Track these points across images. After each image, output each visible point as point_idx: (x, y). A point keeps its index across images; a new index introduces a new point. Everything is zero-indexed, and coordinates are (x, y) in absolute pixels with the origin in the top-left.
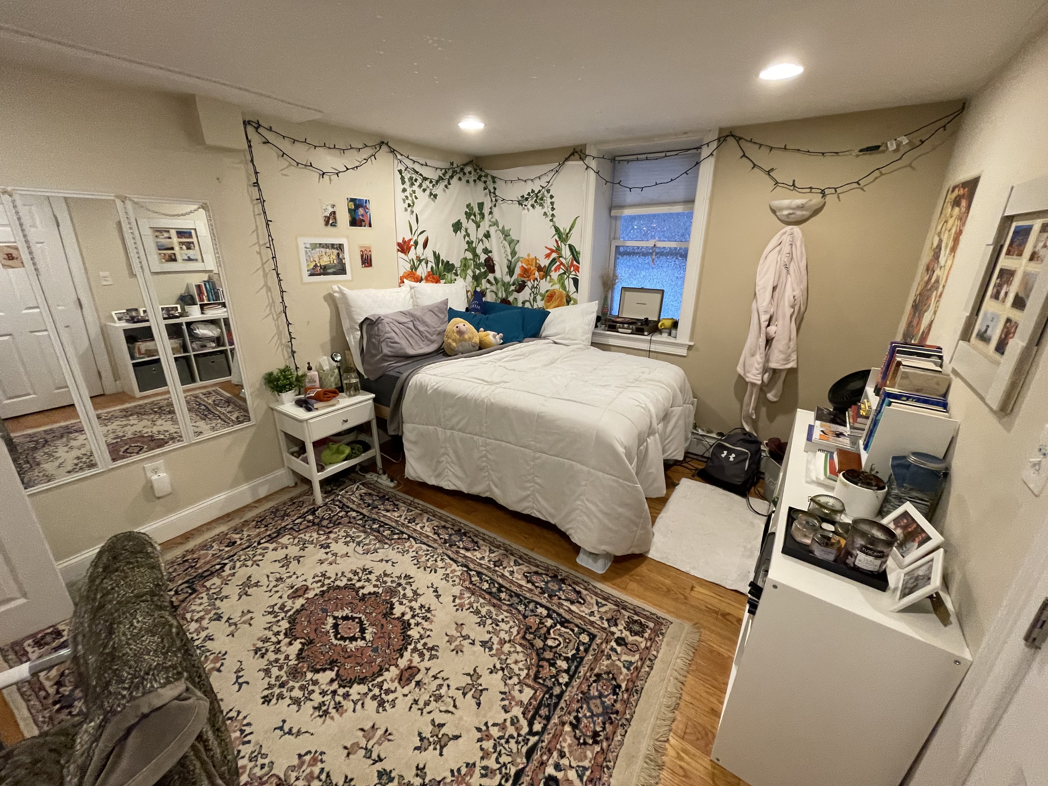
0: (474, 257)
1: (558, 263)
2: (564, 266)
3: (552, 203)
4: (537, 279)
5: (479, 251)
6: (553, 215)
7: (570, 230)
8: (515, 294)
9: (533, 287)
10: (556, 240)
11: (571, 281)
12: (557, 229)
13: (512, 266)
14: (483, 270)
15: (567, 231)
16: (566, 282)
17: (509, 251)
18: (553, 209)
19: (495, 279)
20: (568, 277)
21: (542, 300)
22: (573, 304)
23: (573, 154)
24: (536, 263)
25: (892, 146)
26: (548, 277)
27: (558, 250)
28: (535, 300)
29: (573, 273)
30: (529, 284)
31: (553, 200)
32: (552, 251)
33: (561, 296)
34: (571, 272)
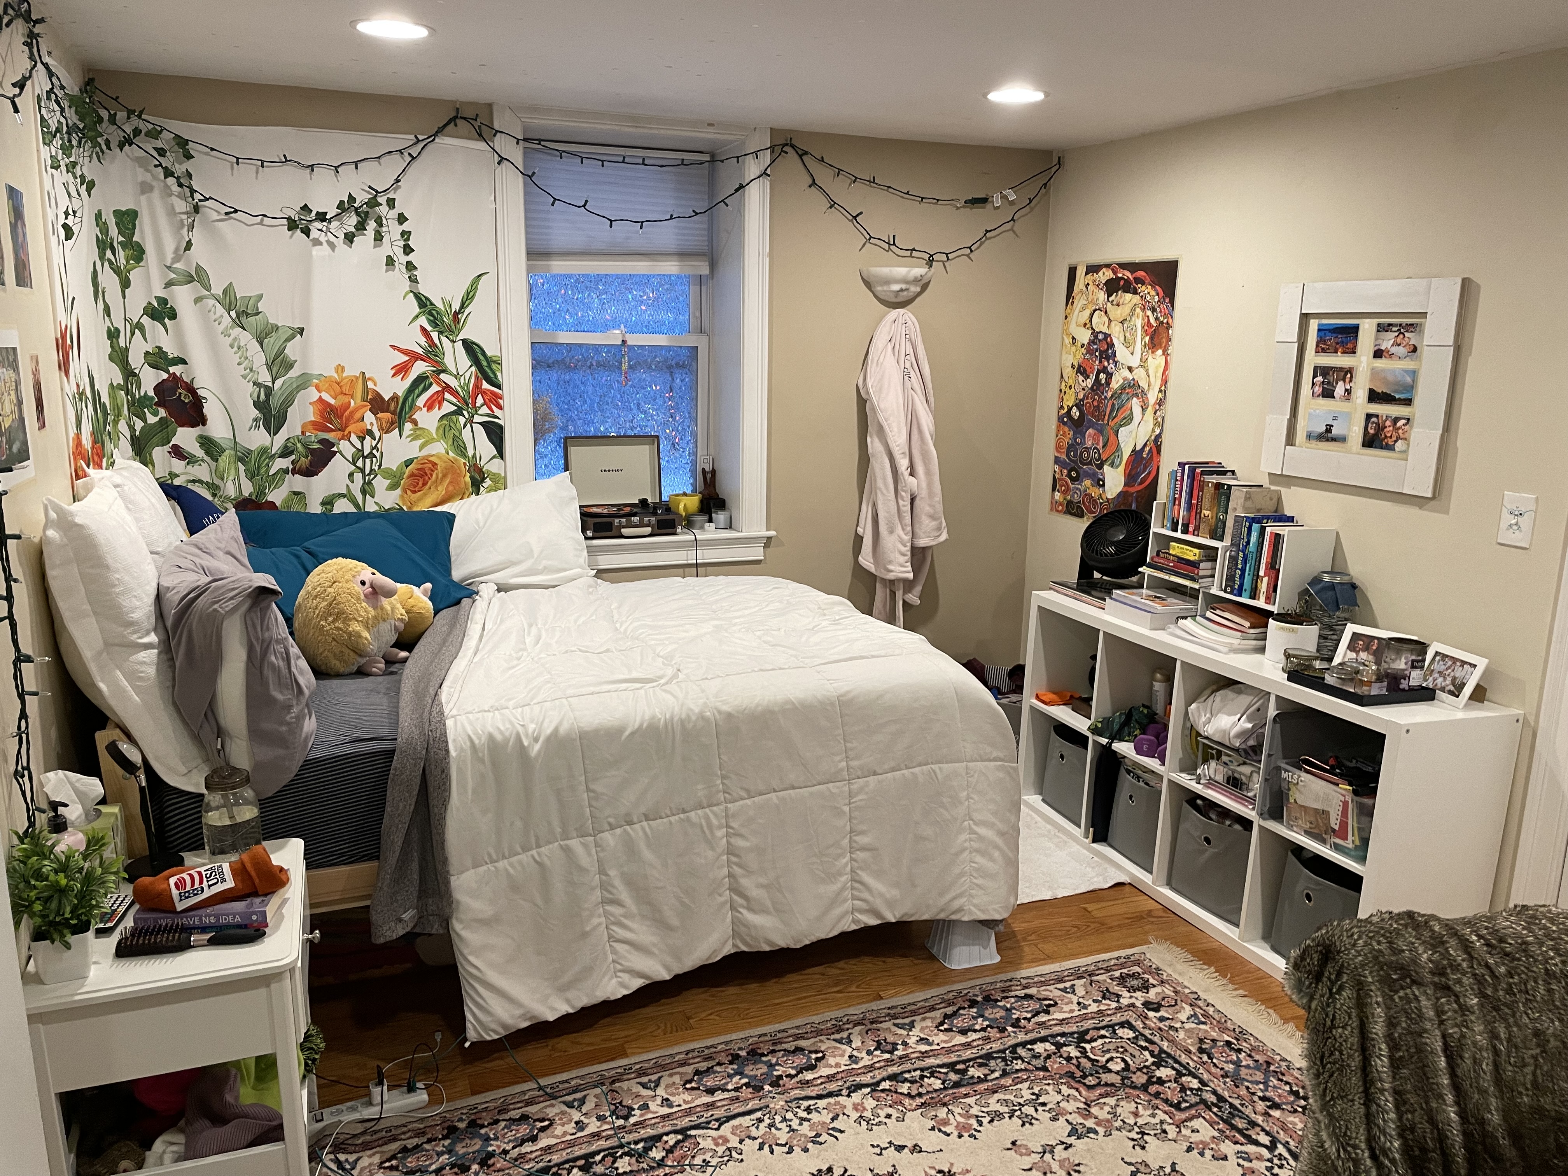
0: (126, 380)
1: (435, 388)
2: (454, 393)
3: (406, 235)
4: (370, 433)
5: (136, 360)
6: (410, 266)
7: (463, 306)
8: (298, 482)
9: (360, 454)
10: (423, 329)
11: (480, 431)
12: (423, 302)
13: (275, 402)
14: (152, 420)
15: (456, 307)
16: (466, 434)
17: (259, 359)
18: (408, 250)
19: (207, 443)
20: (470, 421)
21: (392, 487)
22: (490, 490)
23: (453, 120)
24: (366, 389)
25: (997, 201)
26: (408, 426)
27: (432, 353)
28: (367, 489)
29: (485, 410)
30: (346, 448)
31: (406, 227)
32: (414, 357)
33: (451, 469)
34: (476, 409)
